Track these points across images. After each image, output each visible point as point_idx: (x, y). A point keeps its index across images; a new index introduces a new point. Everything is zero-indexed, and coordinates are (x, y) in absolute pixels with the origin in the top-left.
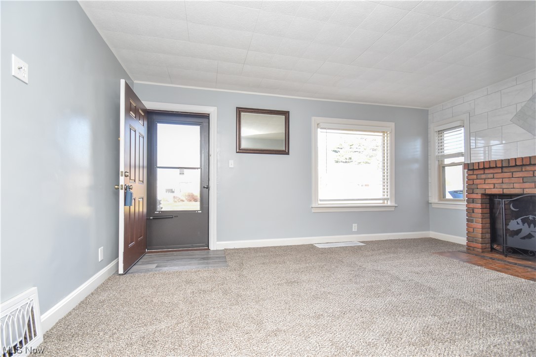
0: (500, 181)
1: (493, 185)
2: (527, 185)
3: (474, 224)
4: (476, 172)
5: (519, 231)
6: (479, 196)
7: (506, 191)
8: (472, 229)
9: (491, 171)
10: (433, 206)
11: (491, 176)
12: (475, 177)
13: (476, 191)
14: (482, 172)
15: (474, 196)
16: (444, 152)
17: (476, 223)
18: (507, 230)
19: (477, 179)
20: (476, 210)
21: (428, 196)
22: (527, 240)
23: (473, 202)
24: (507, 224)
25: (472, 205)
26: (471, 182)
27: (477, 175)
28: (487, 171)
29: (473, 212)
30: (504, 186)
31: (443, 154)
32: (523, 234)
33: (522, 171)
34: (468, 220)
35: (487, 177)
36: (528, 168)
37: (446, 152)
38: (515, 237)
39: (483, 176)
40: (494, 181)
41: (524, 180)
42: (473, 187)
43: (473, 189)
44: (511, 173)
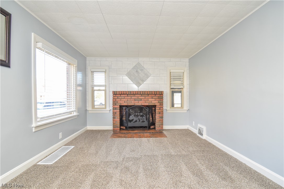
0: (127, 100)
1: (124, 102)
2: (136, 102)
3: (116, 119)
4: (117, 95)
5: (133, 120)
6: (119, 107)
7: (129, 104)
8: (115, 122)
9: (124, 95)
10: (89, 112)
11: (123, 97)
12: (116, 97)
13: (117, 104)
14: (120, 95)
15: (116, 106)
16: (94, 83)
17: (117, 118)
18: (129, 120)
19: (117, 99)
20: (117, 113)
21: (86, 107)
22: (135, 123)
23: (116, 109)
24: (129, 118)
25: (115, 111)
26: (115, 100)
27: (117, 97)
28: (122, 95)
29: (116, 114)
30: (128, 102)
31: (93, 84)
32: (134, 121)
33: (134, 96)
34: (113, 118)
35: (122, 98)
36: (136, 95)
37: (95, 84)
38: (132, 122)
39: (120, 98)
40: (125, 100)
41: (135, 100)
42: (116, 102)
43: (116, 103)
44: (130, 97)
